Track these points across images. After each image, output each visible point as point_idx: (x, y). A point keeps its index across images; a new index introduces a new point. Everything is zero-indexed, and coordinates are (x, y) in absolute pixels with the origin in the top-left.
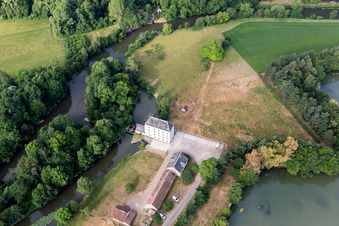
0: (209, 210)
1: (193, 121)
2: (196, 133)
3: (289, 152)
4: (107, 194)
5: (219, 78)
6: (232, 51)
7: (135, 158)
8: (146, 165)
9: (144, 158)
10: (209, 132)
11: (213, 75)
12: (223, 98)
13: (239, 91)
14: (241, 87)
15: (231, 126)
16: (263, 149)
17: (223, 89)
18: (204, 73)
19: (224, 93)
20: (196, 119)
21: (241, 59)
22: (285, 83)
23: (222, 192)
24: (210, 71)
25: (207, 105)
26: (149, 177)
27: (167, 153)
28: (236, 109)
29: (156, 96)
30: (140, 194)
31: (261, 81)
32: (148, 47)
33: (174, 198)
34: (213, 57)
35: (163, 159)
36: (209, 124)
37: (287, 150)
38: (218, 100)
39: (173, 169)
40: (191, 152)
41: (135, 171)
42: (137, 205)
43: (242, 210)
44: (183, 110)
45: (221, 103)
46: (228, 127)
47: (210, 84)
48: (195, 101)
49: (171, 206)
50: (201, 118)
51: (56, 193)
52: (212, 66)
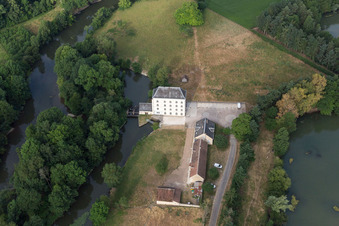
0: (258, 167)
1: (201, 89)
2: (209, 100)
3: (319, 89)
4: (136, 182)
5: (209, 41)
6: (210, 14)
7: (152, 139)
8: (168, 144)
9: (162, 137)
10: (224, 96)
11: (200, 40)
12: (223, 60)
13: (237, 51)
14: (237, 46)
15: (244, 85)
16: (294, 91)
17: (218, 52)
18: (189, 41)
19: (222, 55)
20: (203, 86)
21: (224, 19)
22: (286, 29)
23: (264, 148)
24: (196, 37)
25: (208, 70)
26: (177, 153)
27: (186, 125)
28: (242, 68)
29: (144, 73)
30: (175, 172)
31: (255, 36)
32: (109, 25)
33: (216, 165)
34: (193, 22)
35: (185, 133)
36: (219, 88)
37: (318, 87)
38: (217, 63)
39: (204, 136)
40: (214, 118)
41: (158, 152)
42: (178, 184)
43: (291, 160)
44: (184, 80)
45: (223, 66)
46: (241, 87)
47: (201, 50)
48: (193, 69)
49: (216, 174)
50: (208, 84)
51: (77, 193)
52: (195, 31)
